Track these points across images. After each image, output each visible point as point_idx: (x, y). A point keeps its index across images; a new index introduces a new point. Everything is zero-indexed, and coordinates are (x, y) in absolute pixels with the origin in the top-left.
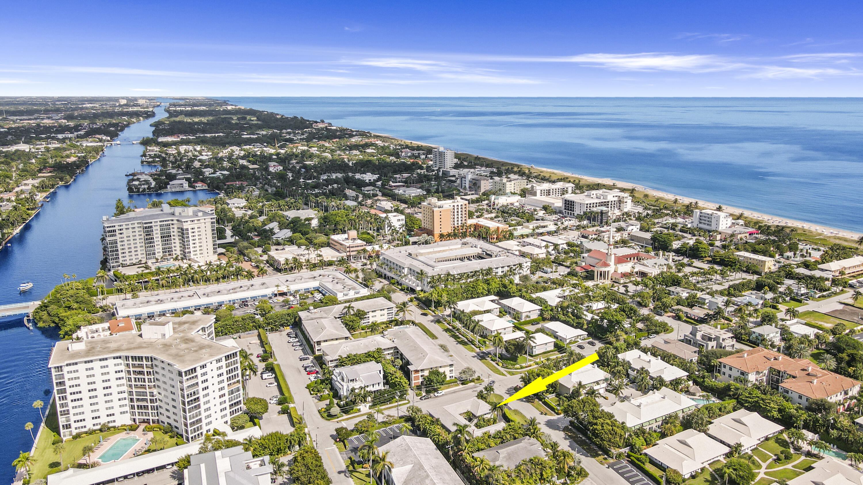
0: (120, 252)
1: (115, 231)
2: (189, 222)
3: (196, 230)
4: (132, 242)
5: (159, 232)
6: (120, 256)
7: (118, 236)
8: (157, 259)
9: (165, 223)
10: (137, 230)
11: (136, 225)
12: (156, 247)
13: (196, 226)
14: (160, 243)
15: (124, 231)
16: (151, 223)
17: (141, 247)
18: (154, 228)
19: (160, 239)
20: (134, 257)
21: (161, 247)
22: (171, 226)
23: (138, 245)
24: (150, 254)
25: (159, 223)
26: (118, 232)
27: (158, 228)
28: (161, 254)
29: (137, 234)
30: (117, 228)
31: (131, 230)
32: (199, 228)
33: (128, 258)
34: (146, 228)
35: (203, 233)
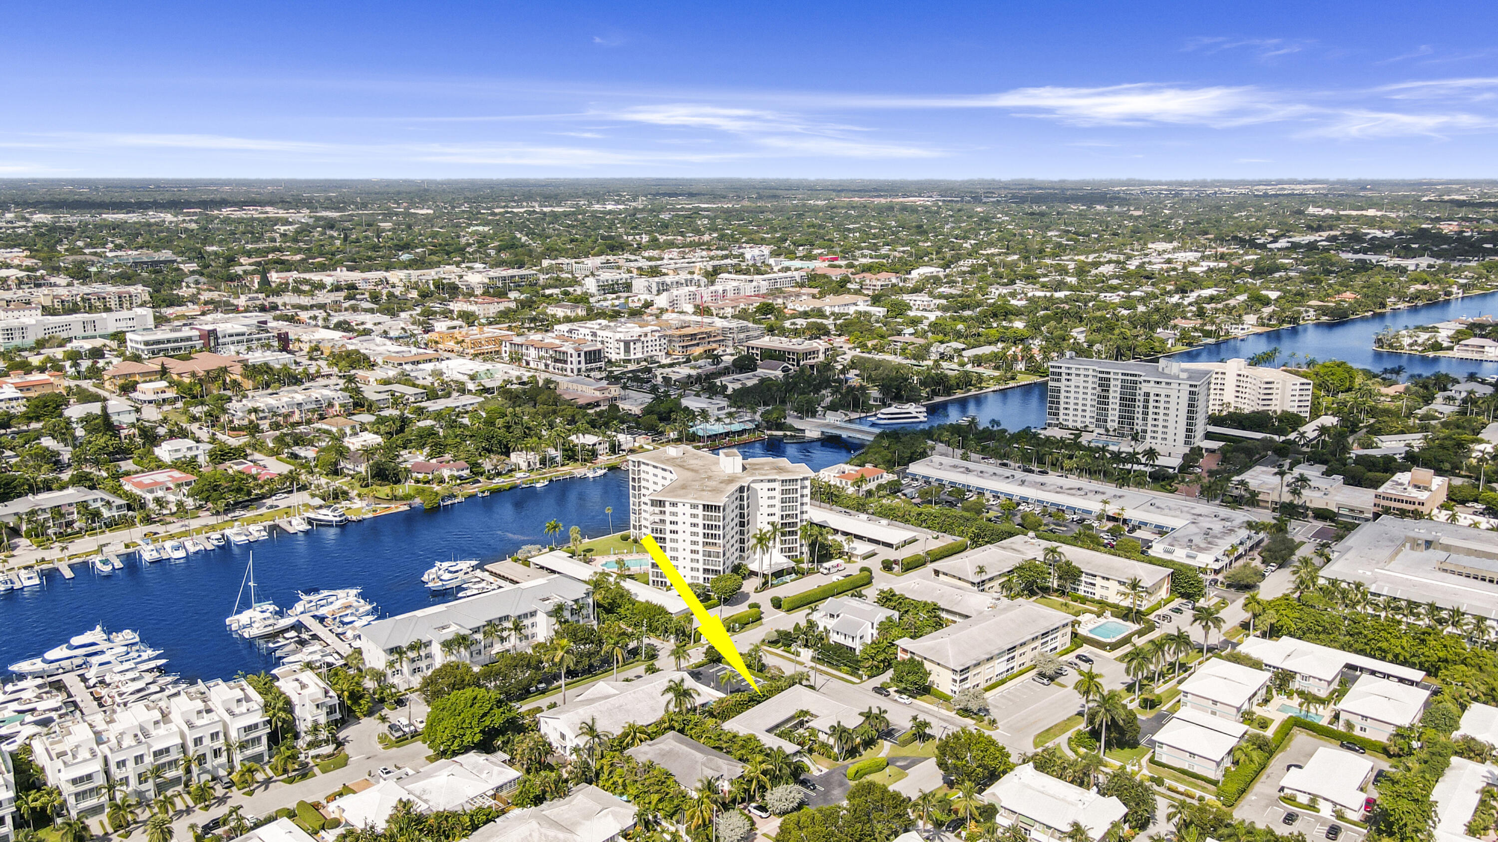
0: (1062, 406)
1: (1060, 374)
2: (1152, 384)
3: (1162, 399)
4: (1081, 396)
5: (1118, 389)
6: (1062, 411)
7: (1064, 382)
8: (1107, 430)
9: (1129, 378)
10: (1090, 379)
11: (1091, 373)
12: (1110, 412)
13: (1163, 392)
14: (1117, 407)
15: (1073, 377)
16: (1109, 373)
17: (1093, 406)
18: (1112, 383)
19: (1118, 401)
20: (1079, 419)
21: (1117, 413)
22: (1139, 385)
23: (1089, 403)
24: (1101, 421)
25: (1120, 377)
26: (1064, 377)
27: (1119, 383)
28: (1116, 425)
29: (1090, 385)
30: (1063, 370)
31: (1082, 378)
32: (1168, 396)
33: (1071, 418)
34: (1101, 379)
35: (1173, 406)
